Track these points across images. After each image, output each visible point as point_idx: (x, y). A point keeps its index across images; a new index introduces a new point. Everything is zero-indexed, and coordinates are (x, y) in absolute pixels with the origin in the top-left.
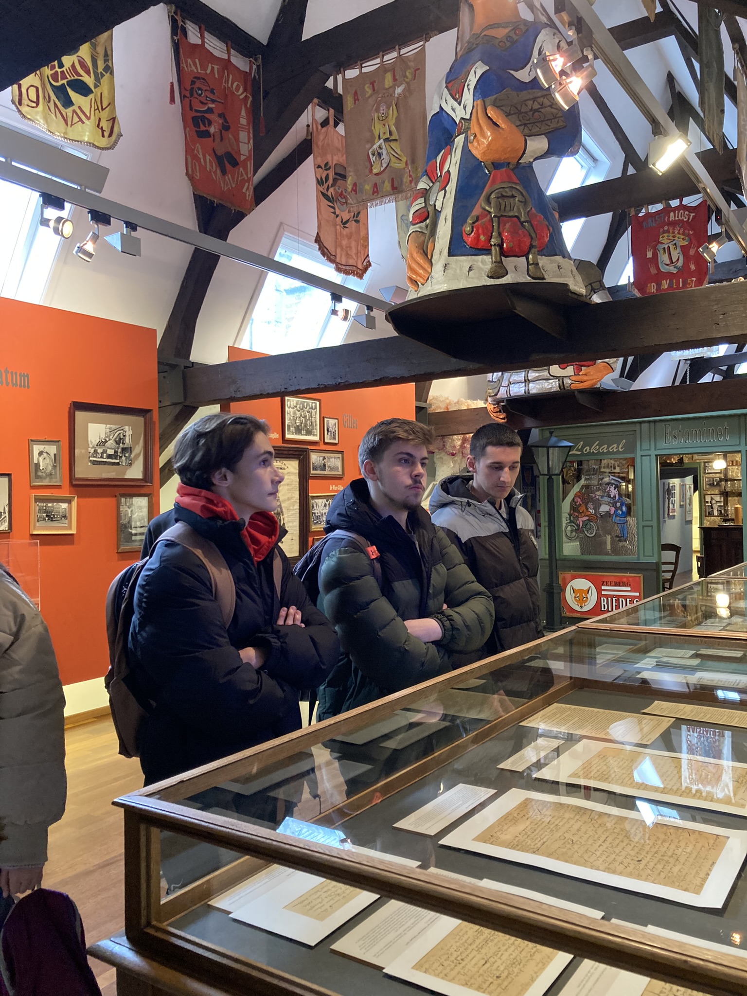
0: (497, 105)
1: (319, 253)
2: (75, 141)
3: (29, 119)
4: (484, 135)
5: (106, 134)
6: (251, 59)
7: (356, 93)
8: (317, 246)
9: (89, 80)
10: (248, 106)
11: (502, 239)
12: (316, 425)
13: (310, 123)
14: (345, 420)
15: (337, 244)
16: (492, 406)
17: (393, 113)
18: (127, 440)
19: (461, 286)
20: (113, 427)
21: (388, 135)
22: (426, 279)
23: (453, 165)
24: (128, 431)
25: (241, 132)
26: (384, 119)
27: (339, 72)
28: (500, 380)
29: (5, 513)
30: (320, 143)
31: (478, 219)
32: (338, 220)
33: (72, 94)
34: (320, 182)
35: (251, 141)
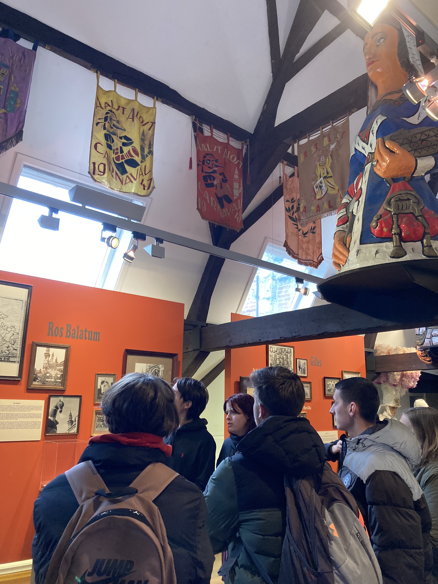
0: (392, 139)
1: (286, 253)
2: (126, 193)
3: (98, 182)
4: (384, 160)
5: (146, 188)
6: (243, 142)
7: (306, 153)
8: (285, 249)
9: (138, 159)
10: (240, 168)
11: (401, 230)
12: (291, 364)
13: (282, 176)
14: (312, 360)
15: (299, 247)
16: (420, 352)
17: (329, 161)
18: (160, 374)
19: (370, 265)
20: (152, 365)
21: (326, 174)
22: (345, 262)
23: (363, 184)
24: (162, 368)
25: (234, 183)
26: (323, 165)
27: (295, 142)
28: (425, 334)
29: (75, 421)
30: (288, 187)
31: (381, 217)
32: (301, 232)
33: (127, 167)
34: (288, 210)
35: (241, 188)
